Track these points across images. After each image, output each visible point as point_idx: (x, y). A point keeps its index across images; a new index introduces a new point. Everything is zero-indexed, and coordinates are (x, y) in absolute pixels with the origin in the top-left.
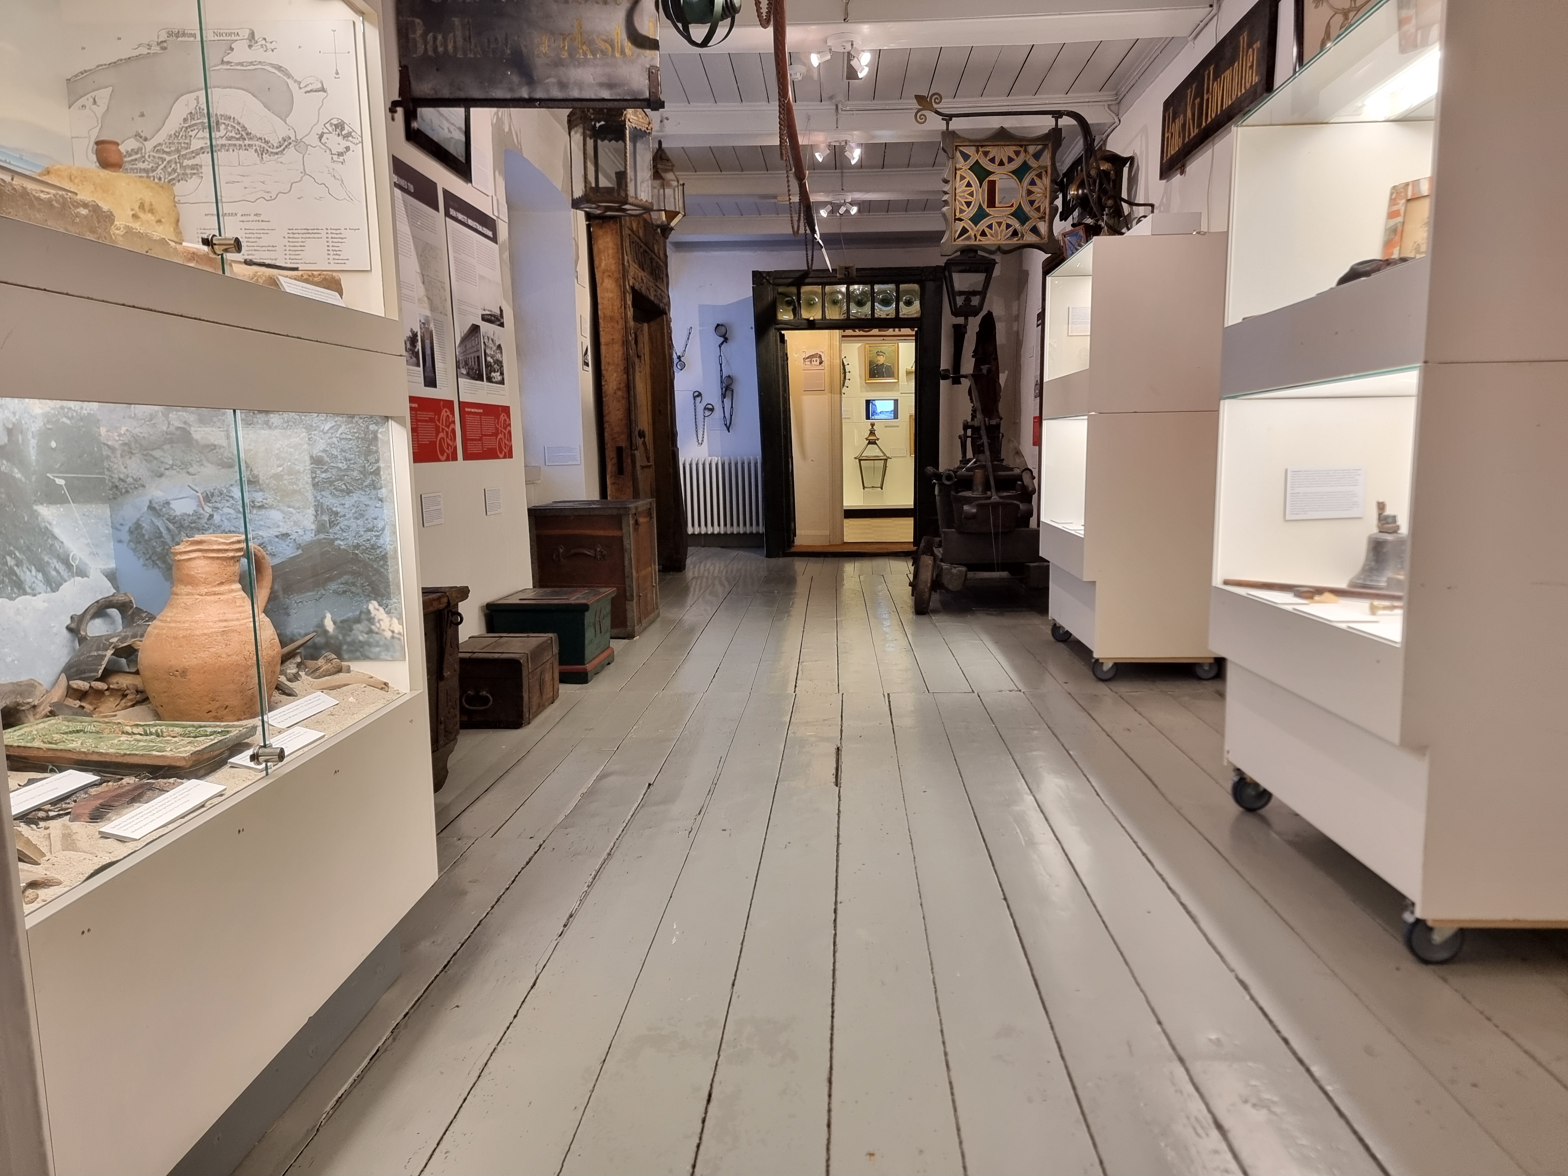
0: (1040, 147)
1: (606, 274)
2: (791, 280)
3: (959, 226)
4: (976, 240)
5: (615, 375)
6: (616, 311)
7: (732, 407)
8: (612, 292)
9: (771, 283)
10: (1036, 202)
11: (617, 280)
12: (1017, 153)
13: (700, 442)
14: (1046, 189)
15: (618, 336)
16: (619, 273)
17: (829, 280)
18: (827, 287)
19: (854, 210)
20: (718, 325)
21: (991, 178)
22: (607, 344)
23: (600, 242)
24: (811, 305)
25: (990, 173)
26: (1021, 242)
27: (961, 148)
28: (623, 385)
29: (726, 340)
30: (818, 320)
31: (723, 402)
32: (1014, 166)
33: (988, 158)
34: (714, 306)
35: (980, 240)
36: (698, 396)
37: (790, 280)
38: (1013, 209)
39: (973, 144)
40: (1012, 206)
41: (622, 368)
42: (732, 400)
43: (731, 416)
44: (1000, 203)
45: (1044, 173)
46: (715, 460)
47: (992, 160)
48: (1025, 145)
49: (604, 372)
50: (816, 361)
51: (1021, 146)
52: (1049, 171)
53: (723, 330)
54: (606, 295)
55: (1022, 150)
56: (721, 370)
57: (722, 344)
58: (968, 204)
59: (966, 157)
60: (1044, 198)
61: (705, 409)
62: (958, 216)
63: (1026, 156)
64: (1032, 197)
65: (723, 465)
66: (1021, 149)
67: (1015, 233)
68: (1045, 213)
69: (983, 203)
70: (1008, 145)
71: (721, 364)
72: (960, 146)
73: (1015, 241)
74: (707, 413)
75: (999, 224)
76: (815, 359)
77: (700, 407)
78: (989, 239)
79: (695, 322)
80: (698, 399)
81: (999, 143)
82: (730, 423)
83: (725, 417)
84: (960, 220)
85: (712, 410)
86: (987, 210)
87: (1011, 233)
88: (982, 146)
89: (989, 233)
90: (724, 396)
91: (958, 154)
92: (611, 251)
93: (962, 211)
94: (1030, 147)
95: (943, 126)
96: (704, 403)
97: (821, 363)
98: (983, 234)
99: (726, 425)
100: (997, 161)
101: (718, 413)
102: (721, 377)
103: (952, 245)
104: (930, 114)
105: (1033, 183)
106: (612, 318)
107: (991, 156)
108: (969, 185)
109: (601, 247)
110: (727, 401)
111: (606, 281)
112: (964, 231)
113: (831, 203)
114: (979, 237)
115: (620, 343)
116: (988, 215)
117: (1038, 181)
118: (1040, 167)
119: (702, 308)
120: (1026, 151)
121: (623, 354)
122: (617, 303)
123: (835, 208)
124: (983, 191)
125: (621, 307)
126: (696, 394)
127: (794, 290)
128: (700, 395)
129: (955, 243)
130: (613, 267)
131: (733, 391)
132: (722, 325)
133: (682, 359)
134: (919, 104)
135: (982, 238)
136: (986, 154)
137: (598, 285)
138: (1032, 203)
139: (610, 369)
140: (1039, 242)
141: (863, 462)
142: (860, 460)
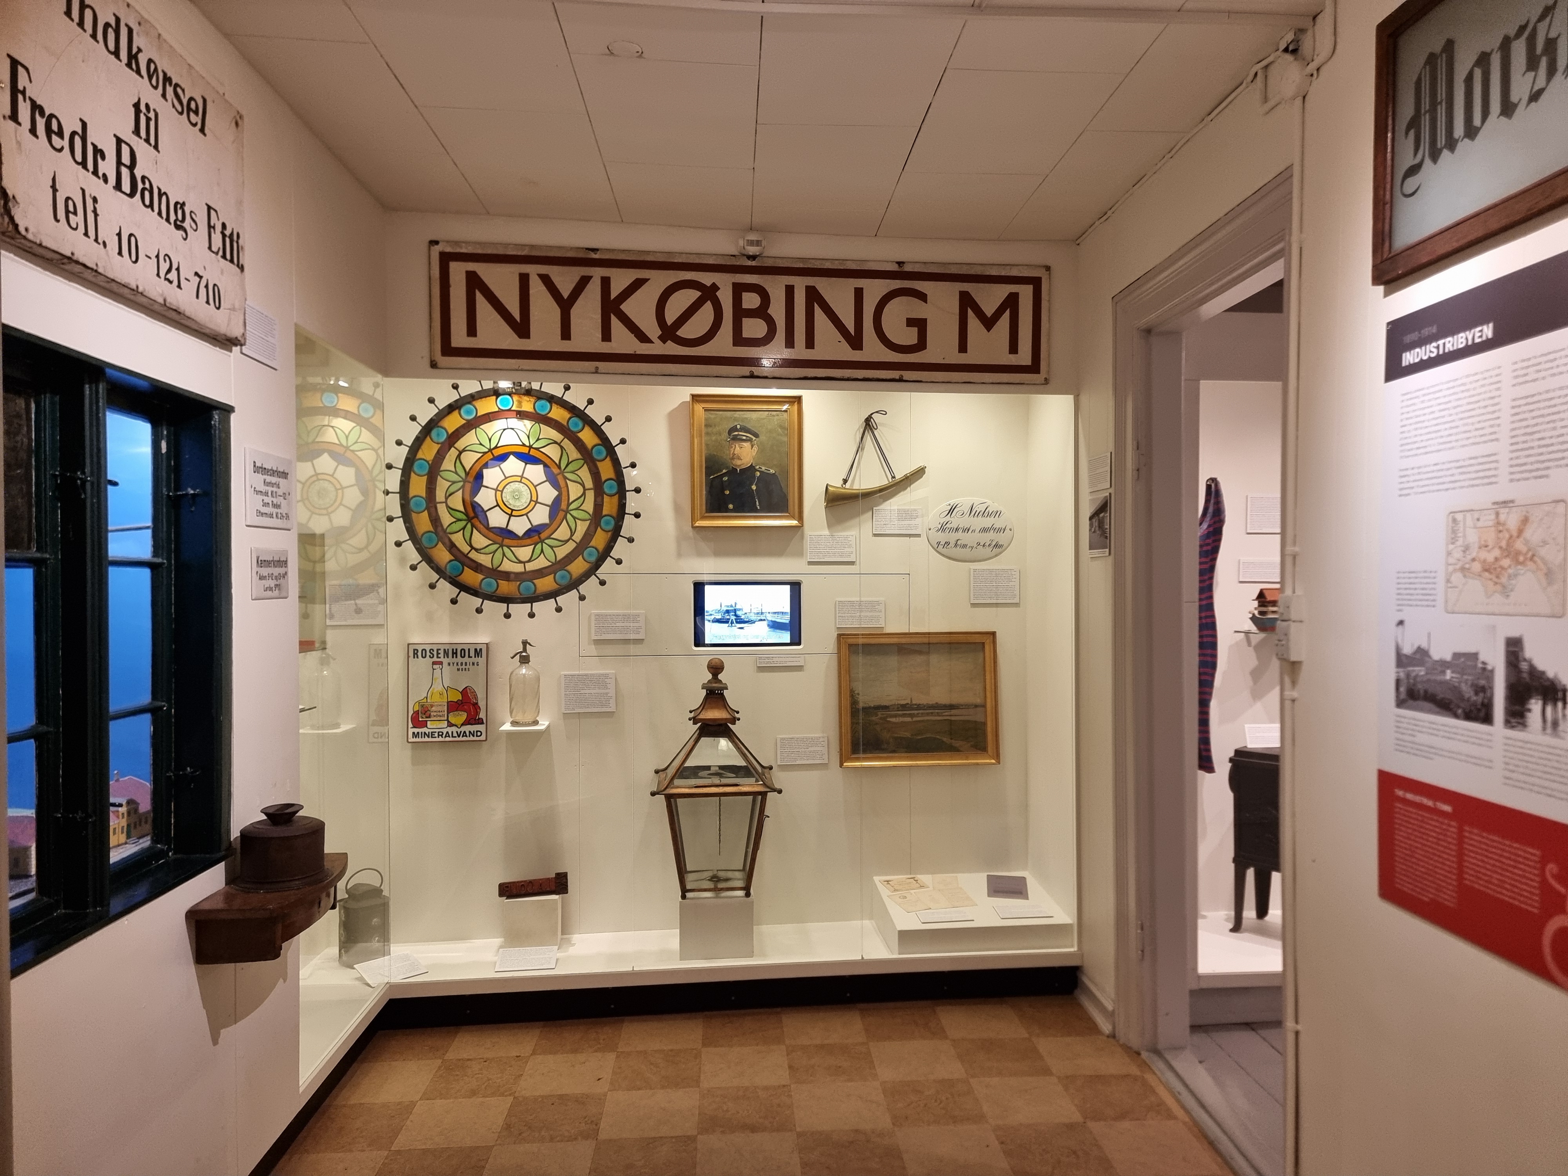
141: (680, 801)
142: (670, 798)
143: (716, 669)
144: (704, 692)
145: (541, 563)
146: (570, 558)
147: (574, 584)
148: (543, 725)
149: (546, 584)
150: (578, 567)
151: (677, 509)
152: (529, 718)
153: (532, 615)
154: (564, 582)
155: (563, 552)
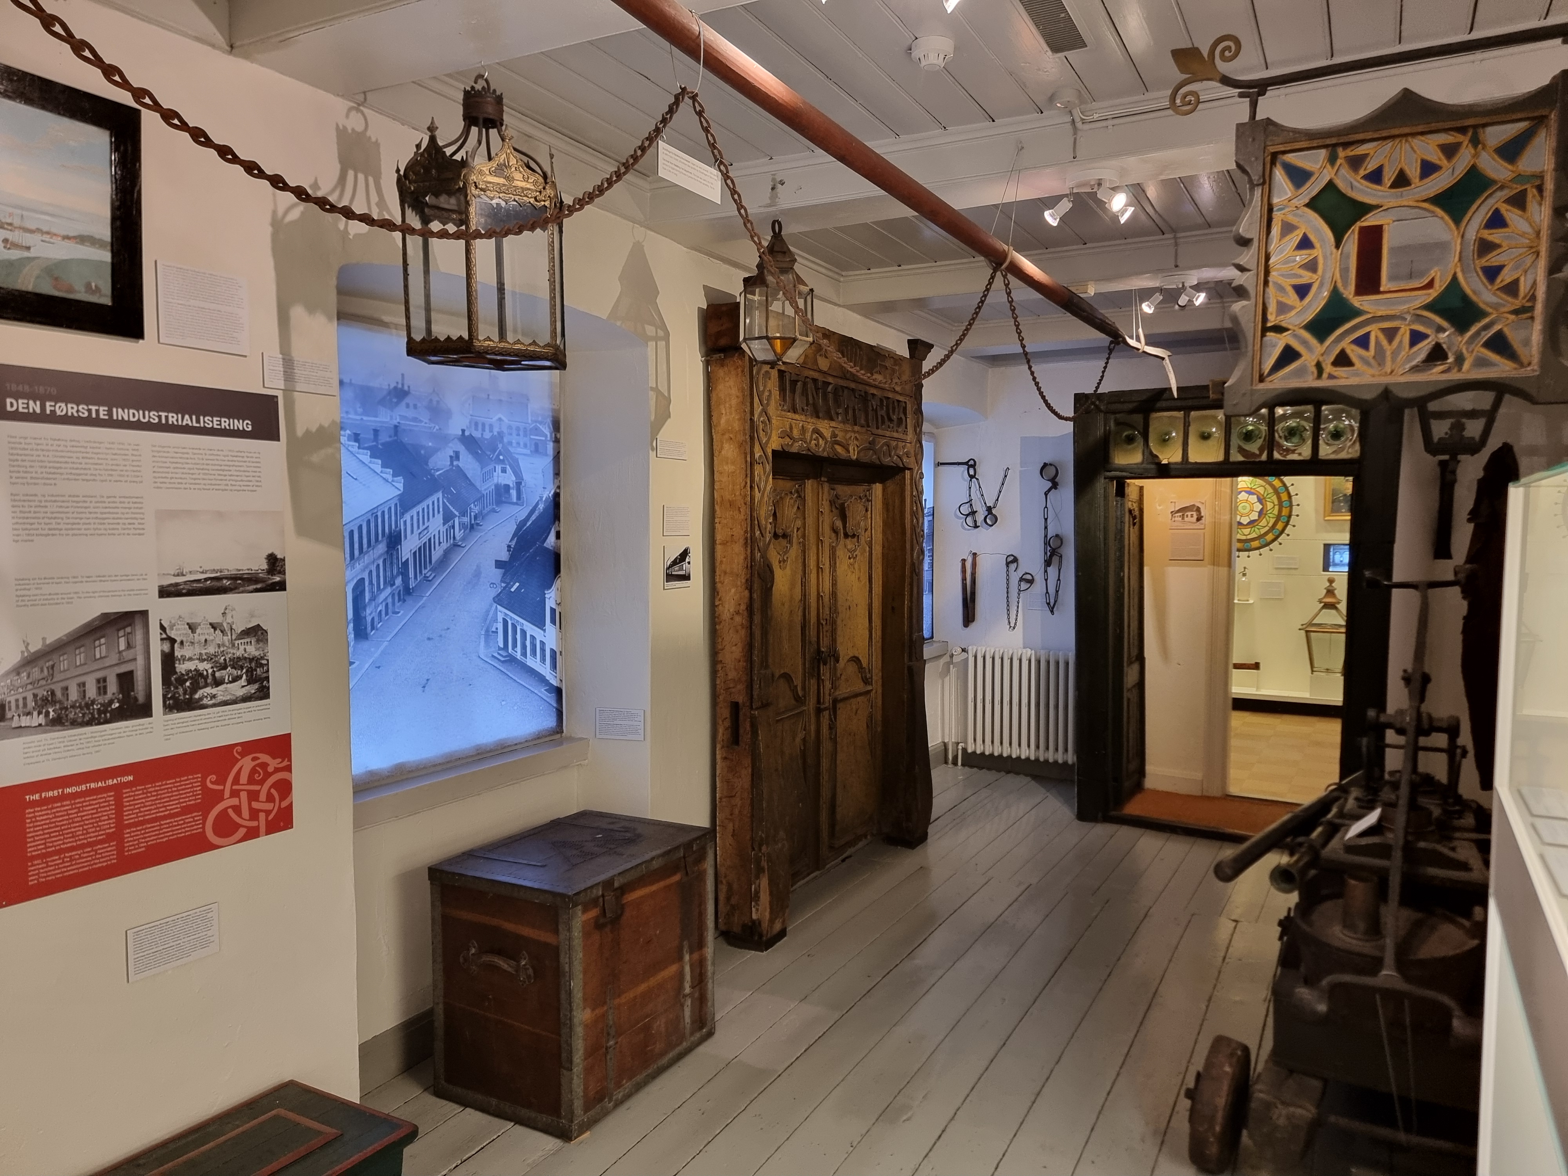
0: (1522, 125)
1: (727, 436)
2: (1135, 404)
3: (1277, 343)
4: (1320, 375)
5: (733, 590)
6: (738, 493)
7: (1059, 579)
8: (733, 463)
9: (1101, 411)
10: (1505, 271)
11: (741, 445)
12: (1450, 151)
13: (1012, 625)
14: (1538, 233)
15: (739, 531)
16: (745, 434)
17: (1195, 403)
18: (1192, 413)
19: (1201, 299)
20: (1045, 465)
21: (1370, 220)
22: (724, 543)
23: (721, 387)
24: (1165, 441)
25: (1365, 209)
26: (1455, 376)
27: (1290, 158)
28: (743, 607)
29: (1055, 485)
30: (1176, 463)
31: (1046, 571)
32: (1440, 182)
33: (1362, 172)
34: (1040, 438)
35: (1331, 377)
36: (1012, 562)
37: (1131, 406)
38: (1433, 294)
39: (1321, 142)
40: (1430, 285)
41: (744, 581)
42: (1059, 570)
43: (1057, 591)
44: (1392, 278)
45: (1532, 193)
46: (1028, 653)
47: (1375, 177)
48: (1475, 127)
49: (719, 585)
50: (1192, 516)
51: (1462, 130)
52: (1549, 185)
53: (1051, 471)
54: (726, 468)
55: (1465, 139)
56: (1046, 528)
57: (1049, 490)
58: (1302, 291)
59: (1299, 177)
60: (1529, 260)
61: (1021, 579)
62: (1272, 320)
63: (1476, 155)
64: (1493, 259)
65: (1038, 662)
66: (1459, 138)
67: (1437, 354)
68: (1533, 298)
69: (1345, 284)
70: (1422, 133)
71: (1046, 519)
72: (1284, 152)
73: (1436, 374)
74: (1024, 586)
75: (1391, 334)
76: (1189, 514)
77: (1015, 577)
78: (1357, 375)
79: (1014, 459)
80: (1013, 566)
81: (1396, 131)
82: (1055, 602)
83: (1047, 592)
84: (1279, 329)
85: (1031, 582)
86: (1357, 302)
87: (1422, 356)
88: (1346, 145)
89: (1362, 358)
90: (1048, 563)
91: (1279, 175)
92: (734, 402)
93: (1283, 308)
94: (1490, 130)
95: (1241, 111)
96: (1020, 573)
97: (1199, 519)
98: (1343, 360)
99: (1048, 604)
100: (1389, 177)
101: (1039, 587)
102: (1046, 536)
103: (1253, 392)
104: (1209, 89)
105: (1496, 221)
106: (731, 504)
107: (1371, 166)
108: (1305, 243)
109: (722, 395)
110: (1052, 571)
111: (726, 446)
112: (1289, 355)
113: (1161, 290)
114: (1328, 368)
115: (742, 541)
116: (1356, 313)
117: (1511, 215)
118: (1519, 178)
119: (1025, 442)
120: (1476, 142)
121: (746, 558)
122: (740, 479)
123: (1171, 296)
124: (1344, 257)
125: (745, 486)
126: (1011, 558)
127: (1138, 418)
128: (1015, 560)
129: (1261, 386)
130: (736, 425)
131: (1061, 557)
132: (1051, 465)
133: (994, 511)
134: (1183, 68)
135: (1341, 371)
136: (1355, 163)
137: (716, 453)
138: (1492, 273)
139: (726, 581)
140: (1514, 374)
141: (1312, 634)
142: (1307, 632)
143: (1331, 581)
144: (1325, 591)
145: (1254, 535)
146: (1266, 533)
147: (1268, 544)
148: (1251, 602)
149: (1255, 544)
150: (1270, 537)
151: (1317, 511)
152: (1245, 598)
153: (1249, 557)
154: (1263, 543)
155: (1263, 531)
